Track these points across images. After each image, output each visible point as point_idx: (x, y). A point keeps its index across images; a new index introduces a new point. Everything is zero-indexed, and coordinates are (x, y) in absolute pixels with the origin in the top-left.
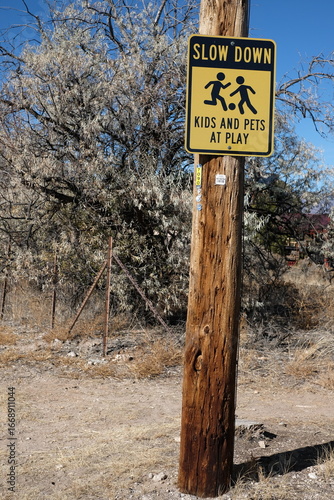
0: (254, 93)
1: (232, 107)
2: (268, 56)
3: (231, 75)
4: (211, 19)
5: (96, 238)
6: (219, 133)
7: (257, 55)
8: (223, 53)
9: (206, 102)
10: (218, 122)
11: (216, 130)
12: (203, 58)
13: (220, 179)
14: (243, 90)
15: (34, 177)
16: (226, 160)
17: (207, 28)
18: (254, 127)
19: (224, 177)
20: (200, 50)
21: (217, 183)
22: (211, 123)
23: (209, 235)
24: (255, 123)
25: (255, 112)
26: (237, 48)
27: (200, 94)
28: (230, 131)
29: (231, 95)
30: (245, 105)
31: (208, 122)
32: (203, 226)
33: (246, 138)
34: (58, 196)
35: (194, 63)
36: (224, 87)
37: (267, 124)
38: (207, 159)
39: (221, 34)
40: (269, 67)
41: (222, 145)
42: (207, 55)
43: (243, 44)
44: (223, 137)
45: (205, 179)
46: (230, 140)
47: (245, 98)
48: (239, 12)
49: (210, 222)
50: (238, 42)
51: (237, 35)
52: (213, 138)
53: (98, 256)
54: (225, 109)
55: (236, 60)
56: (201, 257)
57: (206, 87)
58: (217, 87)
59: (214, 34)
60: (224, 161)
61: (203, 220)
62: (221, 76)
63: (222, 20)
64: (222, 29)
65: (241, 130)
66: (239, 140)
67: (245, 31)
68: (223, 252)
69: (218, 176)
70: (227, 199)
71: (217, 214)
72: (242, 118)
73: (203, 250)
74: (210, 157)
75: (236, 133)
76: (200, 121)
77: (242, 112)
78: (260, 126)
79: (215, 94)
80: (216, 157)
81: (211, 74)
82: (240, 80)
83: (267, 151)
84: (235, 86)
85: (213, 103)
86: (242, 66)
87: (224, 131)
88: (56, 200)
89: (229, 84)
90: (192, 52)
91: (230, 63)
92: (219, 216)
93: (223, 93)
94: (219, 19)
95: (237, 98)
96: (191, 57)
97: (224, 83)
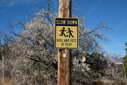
0: (73, 32)
1: (67, 36)
2: (76, 22)
3: (66, 28)
4: (61, 14)
5: (44, 71)
6: (64, 43)
7: (73, 22)
8: (64, 22)
9: (60, 35)
10: (63, 40)
11: (63, 42)
12: (59, 24)
13: (64, 56)
14: (70, 32)
16: (66, 50)
17: (60, 16)
18: (73, 41)
19: (65, 55)
20: (58, 22)
21: (64, 57)
22: (62, 41)
23: (62, 71)
24: (73, 40)
25: (73, 37)
26: (68, 21)
27: (59, 33)
28: (67, 42)
29: (67, 33)
30: (70, 36)
31: (61, 40)
32: (60, 68)
33: (71, 44)
34: (35, 60)
35: (56, 25)
36: (65, 31)
37: (77, 40)
38: (61, 50)
39: (64, 17)
40: (77, 25)
41: (65, 46)
42: (60, 23)
43: (69, 20)
44: (65, 44)
45: (60, 55)
46: (67, 45)
47: (70, 34)
48: (68, 11)
49: (62, 67)
50: (68, 19)
51: (68, 18)
52: (62, 45)
53: (45, 76)
54: (65, 37)
55: (68, 24)
56: (60, 77)
57: (60, 31)
58: (63, 31)
59: (62, 17)
60: (65, 51)
61: (60, 67)
62: (64, 28)
63: (64, 14)
64: (64, 16)
65: (70, 42)
66: (69, 45)
67: (70, 16)
68: (66, 76)
69: (64, 55)
70: (66, 61)
71: (64, 65)
72: (70, 39)
73: (60, 75)
74: (62, 50)
75: (68, 43)
76: (58, 40)
77: (70, 37)
78: (75, 41)
79: (62, 33)
80: (63, 49)
81: (61, 28)
82: (69, 29)
83: (77, 47)
84: (68, 31)
85: (62, 35)
86: (70, 25)
87: (65, 43)
88: (34, 61)
89: (66, 30)
90: (56, 22)
91: (66, 25)
92: (64, 66)
93: (64, 32)
94: (63, 14)
95: (68, 34)
97: (65, 30)
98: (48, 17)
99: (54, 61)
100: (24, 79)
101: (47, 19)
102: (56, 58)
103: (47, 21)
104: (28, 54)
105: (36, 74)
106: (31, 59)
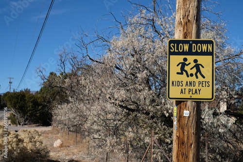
0: (203, 67)
1: (192, 75)
2: (210, 48)
3: (191, 59)
4: (180, 31)
5: (146, 131)
6: (185, 89)
7: (204, 47)
8: (186, 47)
9: (178, 73)
10: (184, 83)
11: (183, 88)
12: (176, 51)
13: (186, 113)
14: (197, 66)
15: (116, 100)
16: (189, 103)
17: (178, 35)
18: (203, 85)
19: (188, 112)
20: (174, 47)
21: (184, 115)
22: (181, 84)
23: (181, 143)
24: (204, 83)
25: (204, 77)
26: (193, 45)
27: (175, 69)
28: (191, 88)
29: (191, 69)
30: (198, 74)
31: (179, 83)
32: (178, 138)
33: (199, 91)
34: (128, 109)
35: (171, 53)
36: (187, 65)
37: (211, 84)
38: (179, 102)
39: (185, 38)
40: (211, 54)
41: (187, 96)
42: (177, 49)
43: (196, 42)
44: (187, 91)
45: (178, 113)
46: (191, 93)
47: (198, 70)
48: (194, 26)
49: (181, 136)
50: (194, 42)
51: (194, 38)
52: (182, 92)
53: (147, 140)
54: (188, 76)
55: (193, 51)
56: (177, 154)
57: (178, 66)
58: (183, 65)
59: (181, 38)
60: (188, 104)
61: (178, 135)
62: (185, 60)
63: (185, 31)
64: (185, 35)
65: (197, 87)
66: (196, 92)
67: (198, 35)
68: (188, 152)
69: (185, 112)
70: (190, 123)
71: (185, 132)
72: (197, 81)
73: (178, 151)
74: (181, 102)
75: (194, 88)
76: (174, 83)
78: (207, 85)
79: (182, 69)
80: (184, 101)
81: (180, 59)
82: (196, 61)
83: (211, 97)
84: (193, 64)
85: (182, 73)
86: (197, 53)
87: (188, 88)
88: (127, 111)
89: (190, 63)
90: (170, 48)
91: (190, 53)
92: (186, 133)
93: (186, 68)
94: (184, 30)
95: (194, 70)
96: (169, 50)
97: (187, 63)
98: (154, 26)
99: (165, 112)
100: (109, 145)
101: (151, 30)
102: (169, 107)
103: (151, 33)
104: (116, 97)
105: (131, 135)
106: (121, 106)
